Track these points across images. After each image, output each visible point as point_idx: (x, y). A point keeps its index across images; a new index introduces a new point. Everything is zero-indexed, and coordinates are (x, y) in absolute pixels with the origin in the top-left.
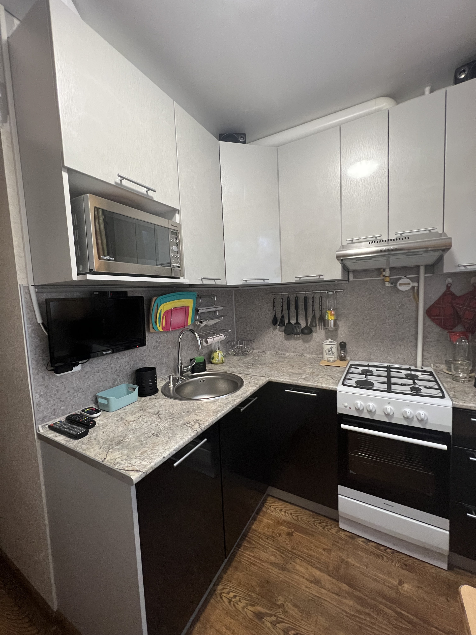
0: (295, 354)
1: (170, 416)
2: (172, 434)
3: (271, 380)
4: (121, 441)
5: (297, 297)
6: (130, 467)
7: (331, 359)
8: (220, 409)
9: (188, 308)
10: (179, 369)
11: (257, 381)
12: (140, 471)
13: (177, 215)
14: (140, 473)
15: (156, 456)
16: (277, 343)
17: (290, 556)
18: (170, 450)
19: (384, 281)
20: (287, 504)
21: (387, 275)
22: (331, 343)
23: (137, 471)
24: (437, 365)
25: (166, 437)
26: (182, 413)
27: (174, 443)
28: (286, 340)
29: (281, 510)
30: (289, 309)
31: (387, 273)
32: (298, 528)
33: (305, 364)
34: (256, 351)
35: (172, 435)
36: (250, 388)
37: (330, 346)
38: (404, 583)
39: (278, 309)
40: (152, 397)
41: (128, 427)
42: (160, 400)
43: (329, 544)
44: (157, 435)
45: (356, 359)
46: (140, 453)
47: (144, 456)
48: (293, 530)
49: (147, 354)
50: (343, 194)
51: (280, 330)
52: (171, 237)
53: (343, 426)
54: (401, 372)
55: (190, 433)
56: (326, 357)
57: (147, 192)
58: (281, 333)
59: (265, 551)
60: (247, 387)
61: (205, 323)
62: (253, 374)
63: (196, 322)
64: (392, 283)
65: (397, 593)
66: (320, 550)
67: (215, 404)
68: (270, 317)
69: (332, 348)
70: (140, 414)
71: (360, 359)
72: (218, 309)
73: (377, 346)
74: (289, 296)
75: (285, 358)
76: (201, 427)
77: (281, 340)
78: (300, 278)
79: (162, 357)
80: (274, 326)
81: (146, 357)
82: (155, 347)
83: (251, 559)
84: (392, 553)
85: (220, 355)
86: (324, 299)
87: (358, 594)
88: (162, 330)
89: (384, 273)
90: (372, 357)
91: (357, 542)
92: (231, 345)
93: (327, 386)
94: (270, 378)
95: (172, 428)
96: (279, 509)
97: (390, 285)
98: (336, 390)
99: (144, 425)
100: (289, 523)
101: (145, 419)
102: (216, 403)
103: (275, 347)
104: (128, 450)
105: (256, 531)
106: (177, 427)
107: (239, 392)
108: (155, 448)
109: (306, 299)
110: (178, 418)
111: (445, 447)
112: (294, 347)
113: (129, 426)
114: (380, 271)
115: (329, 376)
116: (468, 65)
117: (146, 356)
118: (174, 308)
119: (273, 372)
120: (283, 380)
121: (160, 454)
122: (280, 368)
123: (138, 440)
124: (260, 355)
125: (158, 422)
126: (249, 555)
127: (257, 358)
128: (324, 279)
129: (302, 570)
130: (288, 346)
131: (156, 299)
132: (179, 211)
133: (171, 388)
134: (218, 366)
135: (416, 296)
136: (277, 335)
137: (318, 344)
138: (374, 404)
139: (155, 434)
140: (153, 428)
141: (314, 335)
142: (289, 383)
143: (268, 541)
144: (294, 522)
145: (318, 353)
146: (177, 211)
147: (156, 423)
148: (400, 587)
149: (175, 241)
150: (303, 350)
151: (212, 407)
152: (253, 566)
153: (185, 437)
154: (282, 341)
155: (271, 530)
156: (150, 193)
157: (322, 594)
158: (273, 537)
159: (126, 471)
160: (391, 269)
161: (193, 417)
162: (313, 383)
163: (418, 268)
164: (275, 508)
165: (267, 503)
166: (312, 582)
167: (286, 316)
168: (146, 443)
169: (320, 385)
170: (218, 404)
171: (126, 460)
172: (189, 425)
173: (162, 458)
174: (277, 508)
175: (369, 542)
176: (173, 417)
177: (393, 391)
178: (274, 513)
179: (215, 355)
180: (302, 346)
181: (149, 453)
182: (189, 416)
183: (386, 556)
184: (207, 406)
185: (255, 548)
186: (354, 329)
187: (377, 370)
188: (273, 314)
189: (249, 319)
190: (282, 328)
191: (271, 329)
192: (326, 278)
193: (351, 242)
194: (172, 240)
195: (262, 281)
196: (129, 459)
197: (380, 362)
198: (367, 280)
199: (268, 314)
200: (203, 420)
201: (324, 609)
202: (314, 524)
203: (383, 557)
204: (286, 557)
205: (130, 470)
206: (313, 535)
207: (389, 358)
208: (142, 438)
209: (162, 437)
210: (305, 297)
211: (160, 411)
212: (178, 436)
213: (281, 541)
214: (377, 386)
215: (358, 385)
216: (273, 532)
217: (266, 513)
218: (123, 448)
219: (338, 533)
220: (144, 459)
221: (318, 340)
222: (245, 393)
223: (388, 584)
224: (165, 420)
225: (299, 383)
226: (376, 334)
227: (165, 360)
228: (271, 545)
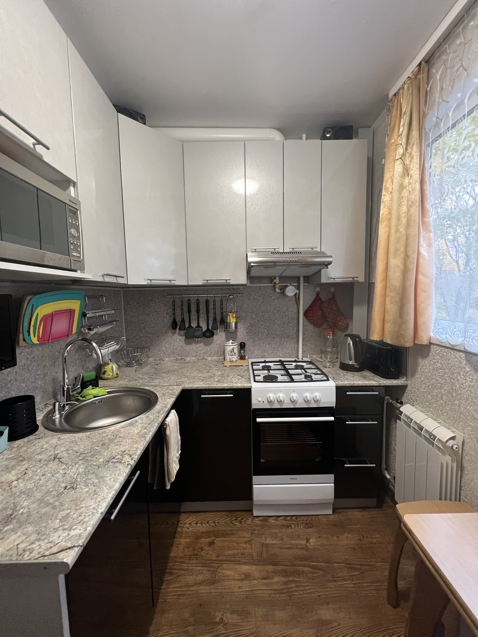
0: (196, 358)
1: (79, 456)
2: (97, 478)
3: (184, 388)
4: (11, 515)
5: (190, 300)
6: (54, 548)
7: (234, 360)
8: (145, 431)
9: (74, 311)
10: (66, 392)
11: (171, 392)
12: (74, 546)
13: (72, 189)
14: (76, 549)
15: (89, 515)
16: (176, 348)
17: (216, 565)
18: (106, 501)
19: (274, 287)
20: (200, 513)
21: (277, 282)
22: (233, 345)
23: (70, 548)
24: (311, 355)
25: (89, 485)
26: (96, 448)
27: (107, 489)
28: (186, 344)
29: (197, 523)
30: (189, 312)
31: (277, 281)
32: (218, 534)
33: (210, 367)
34: (152, 359)
35: (98, 480)
36: (168, 400)
37: (232, 347)
38: (310, 539)
39: (178, 312)
40: (31, 437)
41: (11, 492)
42: (49, 438)
43: (248, 536)
44: (72, 487)
45: (253, 357)
46: (58, 521)
47: (68, 522)
48: (213, 538)
49: (12, 378)
50: (247, 206)
51: (179, 334)
52: (69, 216)
53: (259, 420)
54: (292, 364)
55: (123, 470)
56: (228, 357)
57: (34, 145)
58: (181, 337)
59: (190, 573)
60: (163, 399)
61: (95, 330)
62: (161, 384)
63: (82, 329)
64: (281, 290)
65: (307, 551)
66: (243, 545)
67: (136, 427)
68: (168, 320)
69: (234, 348)
70: (26, 466)
71: (256, 357)
72: (108, 312)
73: (269, 344)
74: (199, 298)
75: (186, 363)
76: (134, 459)
77: (180, 345)
78: (207, 280)
79: (36, 379)
80: (173, 331)
81: (11, 383)
82: (25, 367)
83: (178, 591)
84: (296, 519)
85: (114, 368)
86: (224, 302)
87: (280, 568)
88: (38, 342)
89: (275, 281)
90: (266, 354)
91: (269, 522)
92: (121, 355)
93: (242, 385)
94: (183, 386)
95: (91, 471)
96: (194, 522)
97: (279, 291)
98: (250, 387)
99: (40, 480)
100: (208, 532)
101: (38, 471)
102: (137, 425)
103: (174, 352)
104: (33, 525)
105: (175, 557)
106: (99, 467)
107: (158, 407)
108: (80, 506)
109: (207, 302)
110: (92, 456)
111: (332, 419)
112: (195, 351)
113: (14, 490)
114: (271, 279)
115: (239, 375)
116: (332, 128)
117: (10, 381)
118: (55, 312)
119: (183, 379)
120: (197, 386)
121: (95, 511)
122: (187, 374)
123: (42, 505)
124: (158, 363)
125: (63, 469)
126: (174, 588)
127: (156, 366)
128: (231, 283)
129: (230, 573)
130: (188, 351)
131: (30, 299)
132: (74, 184)
133: (57, 420)
134: (112, 381)
135: (298, 302)
136: (176, 340)
137: (218, 346)
138: (273, 395)
139: (69, 487)
140: (61, 479)
141: (215, 337)
142: (204, 388)
143: (192, 562)
144: (212, 529)
145: (219, 354)
146: (72, 184)
147: (62, 472)
148: (308, 544)
149: (74, 222)
150: (204, 353)
151: (134, 430)
152: (181, 597)
153: (118, 478)
154: (182, 347)
155: (191, 548)
156: (39, 149)
157: (254, 586)
158: (196, 555)
159: (51, 557)
160: (280, 278)
161: (115, 450)
162: (228, 384)
163: (299, 278)
164: (190, 524)
165: (181, 522)
166: (242, 580)
167: (187, 319)
168: (61, 504)
169: (236, 385)
170: (139, 426)
171: (38, 540)
172: (115, 460)
173: (99, 515)
174: (192, 523)
175: (279, 518)
176: (85, 457)
177: (295, 380)
178: (191, 529)
179: (108, 368)
180: (203, 350)
181: (75, 515)
182: (108, 449)
183: (293, 524)
184: (126, 432)
185: (179, 576)
186: (250, 330)
187: (274, 365)
188: (172, 318)
189: (143, 323)
190: (182, 332)
191: (170, 334)
192: (232, 283)
193: (254, 250)
194: (70, 221)
195: (168, 282)
196: (43, 537)
197: (272, 358)
198: (261, 286)
199: (166, 318)
200: (132, 449)
201: (259, 598)
202: (231, 522)
203: (291, 526)
204: (213, 569)
205: (56, 551)
206: (233, 534)
207: (278, 353)
208: (49, 500)
209: (83, 487)
210: (206, 300)
211: (58, 454)
212: (107, 479)
213: (204, 555)
214: (280, 378)
215: (266, 380)
216: (194, 550)
217: (181, 533)
218: (21, 524)
219: (254, 521)
220: (72, 527)
221: (219, 342)
222: (165, 407)
223: (299, 547)
224: (73, 464)
225: (215, 387)
226: (268, 333)
227: (40, 383)
228: (196, 563)
